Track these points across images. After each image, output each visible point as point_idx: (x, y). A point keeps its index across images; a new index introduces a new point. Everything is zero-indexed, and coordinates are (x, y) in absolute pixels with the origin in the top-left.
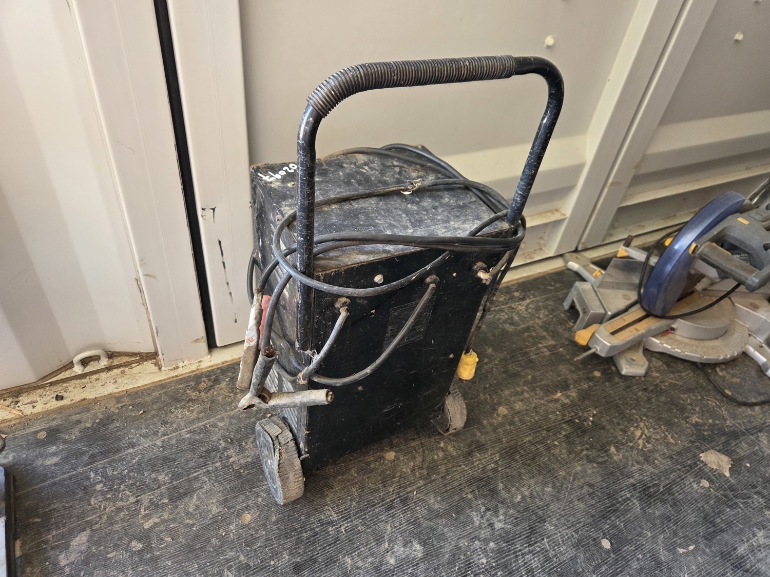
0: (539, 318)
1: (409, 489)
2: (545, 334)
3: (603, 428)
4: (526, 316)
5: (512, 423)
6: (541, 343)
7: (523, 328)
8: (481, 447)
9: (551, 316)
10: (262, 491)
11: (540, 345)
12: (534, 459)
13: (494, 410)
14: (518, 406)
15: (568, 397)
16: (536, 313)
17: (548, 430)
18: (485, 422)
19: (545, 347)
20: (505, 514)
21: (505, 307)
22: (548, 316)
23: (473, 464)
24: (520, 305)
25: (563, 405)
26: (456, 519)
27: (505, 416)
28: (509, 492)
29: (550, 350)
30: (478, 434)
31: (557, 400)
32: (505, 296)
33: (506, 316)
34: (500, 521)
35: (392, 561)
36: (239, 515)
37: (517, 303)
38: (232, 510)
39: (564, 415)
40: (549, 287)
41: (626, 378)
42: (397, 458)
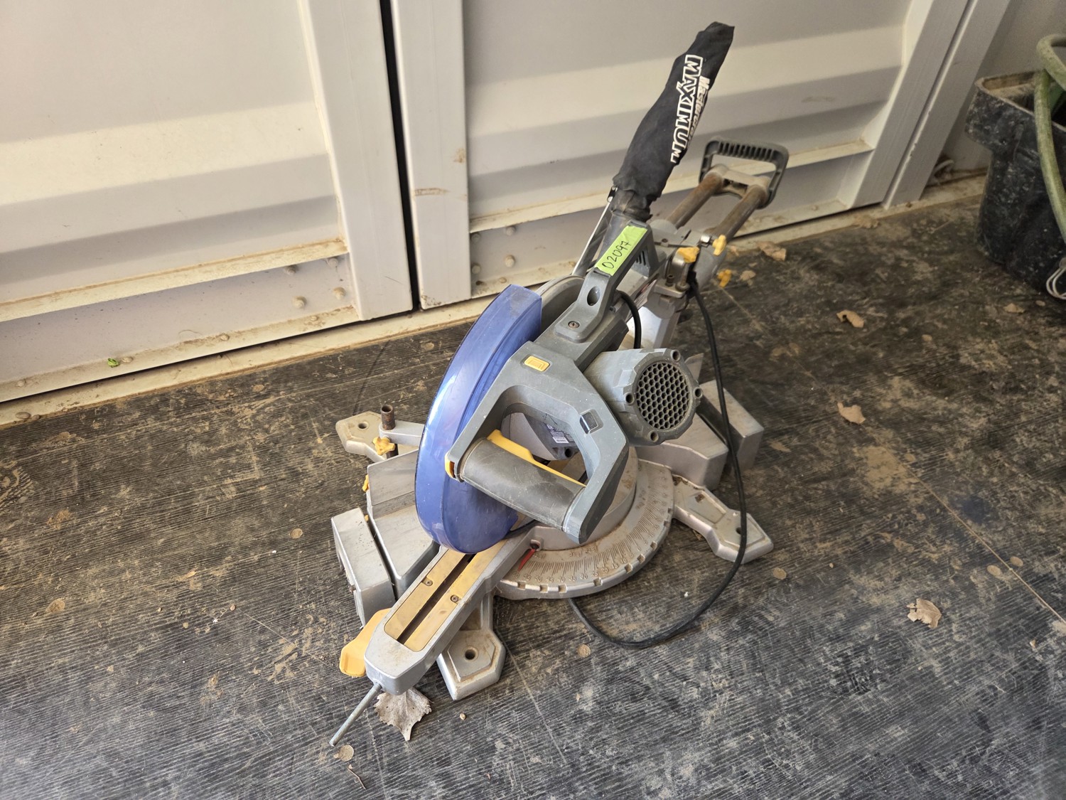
0: (267, 431)
2: (255, 458)
3: (226, 639)
4: (247, 427)
5: (55, 630)
6: (232, 477)
7: (221, 450)
9: (292, 427)
11: (229, 481)
12: (42, 699)
13: (42, 604)
14: (94, 597)
15: (205, 578)
16: (268, 423)
17: (115, 643)
19: (237, 484)
21: (217, 411)
22: (287, 426)
24: (250, 407)
25: (183, 594)
27: (53, 617)
29: (239, 490)
31: (178, 586)
32: (235, 391)
33: (207, 428)
37: (246, 404)
39: (168, 615)
40: (329, 375)
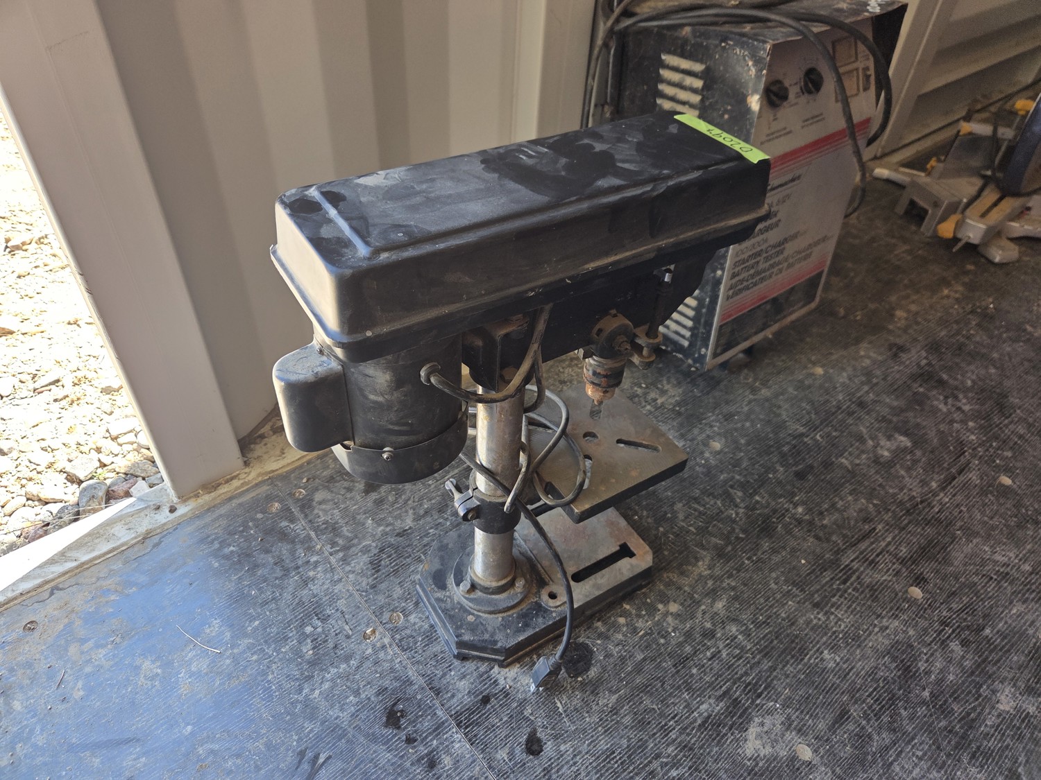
0: (878, 228)
1: (859, 395)
2: (893, 241)
3: (1009, 312)
5: (918, 323)
6: (895, 250)
7: (868, 239)
8: (901, 349)
9: (889, 224)
10: (713, 421)
11: (896, 252)
12: (960, 349)
13: (892, 316)
14: (913, 308)
15: (956, 292)
17: (957, 322)
18: (891, 327)
19: (903, 252)
20: (965, 397)
22: (885, 224)
23: (904, 363)
25: (957, 299)
26: (921, 410)
27: (906, 319)
28: (956, 379)
29: (910, 255)
30: (892, 338)
31: (948, 297)
34: (965, 404)
35: (886, 454)
36: (706, 445)
38: (695, 442)
39: (963, 308)
41: (1001, 265)
42: (826, 372)
